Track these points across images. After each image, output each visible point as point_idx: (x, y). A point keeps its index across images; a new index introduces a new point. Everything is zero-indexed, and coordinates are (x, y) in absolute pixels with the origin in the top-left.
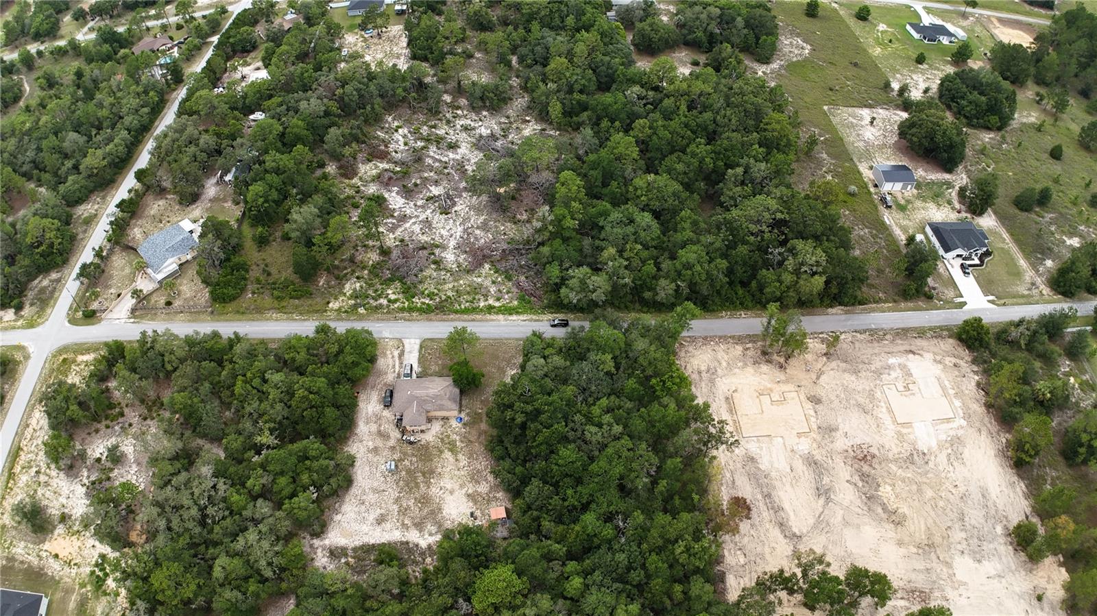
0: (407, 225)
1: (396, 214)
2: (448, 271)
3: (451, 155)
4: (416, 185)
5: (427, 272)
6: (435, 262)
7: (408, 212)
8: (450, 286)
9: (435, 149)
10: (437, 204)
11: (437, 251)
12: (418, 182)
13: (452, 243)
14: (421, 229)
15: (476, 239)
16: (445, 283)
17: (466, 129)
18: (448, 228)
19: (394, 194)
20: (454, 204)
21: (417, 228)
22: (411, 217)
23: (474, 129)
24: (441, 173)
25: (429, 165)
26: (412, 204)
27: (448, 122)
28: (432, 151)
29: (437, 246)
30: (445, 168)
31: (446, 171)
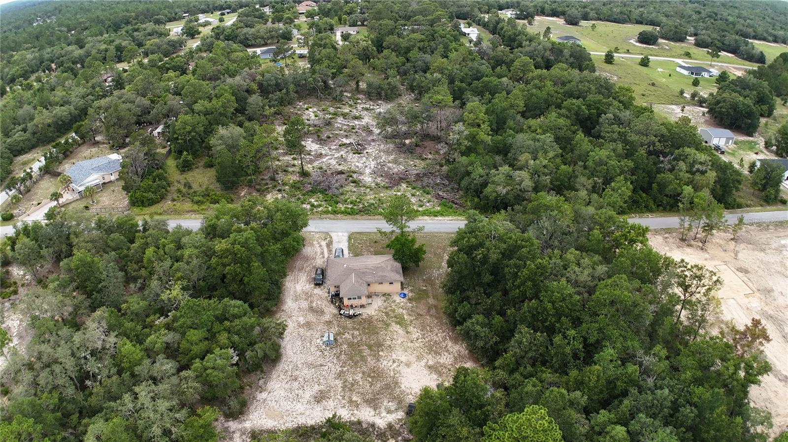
0: (324, 160)
1: (312, 153)
2: (368, 188)
3: (357, 122)
4: (329, 137)
5: (348, 188)
6: (354, 182)
7: (324, 152)
8: (372, 197)
9: (342, 119)
10: (349, 148)
11: (355, 176)
12: (331, 136)
13: (368, 171)
14: (337, 162)
15: (389, 168)
16: (366, 195)
17: (367, 109)
18: (362, 162)
19: (309, 142)
20: (365, 149)
21: (333, 162)
22: (326, 155)
23: (373, 109)
24: (349, 131)
25: (338, 127)
26: (326, 148)
27: (351, 106)
28: (340, 120)
29: (354, 172)
30: (353, 129)
31: (354, 131)
